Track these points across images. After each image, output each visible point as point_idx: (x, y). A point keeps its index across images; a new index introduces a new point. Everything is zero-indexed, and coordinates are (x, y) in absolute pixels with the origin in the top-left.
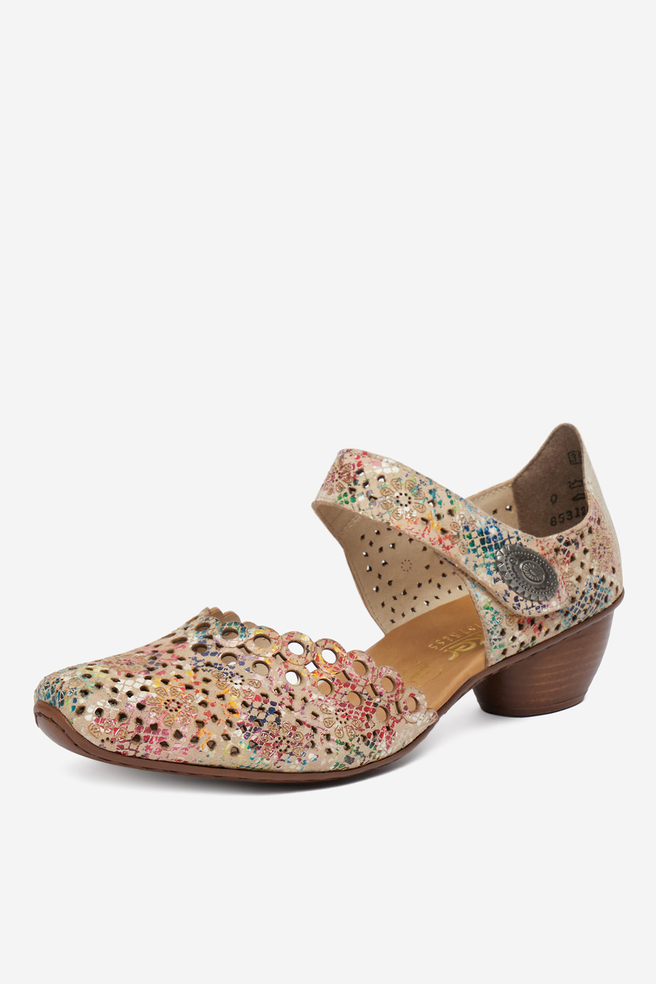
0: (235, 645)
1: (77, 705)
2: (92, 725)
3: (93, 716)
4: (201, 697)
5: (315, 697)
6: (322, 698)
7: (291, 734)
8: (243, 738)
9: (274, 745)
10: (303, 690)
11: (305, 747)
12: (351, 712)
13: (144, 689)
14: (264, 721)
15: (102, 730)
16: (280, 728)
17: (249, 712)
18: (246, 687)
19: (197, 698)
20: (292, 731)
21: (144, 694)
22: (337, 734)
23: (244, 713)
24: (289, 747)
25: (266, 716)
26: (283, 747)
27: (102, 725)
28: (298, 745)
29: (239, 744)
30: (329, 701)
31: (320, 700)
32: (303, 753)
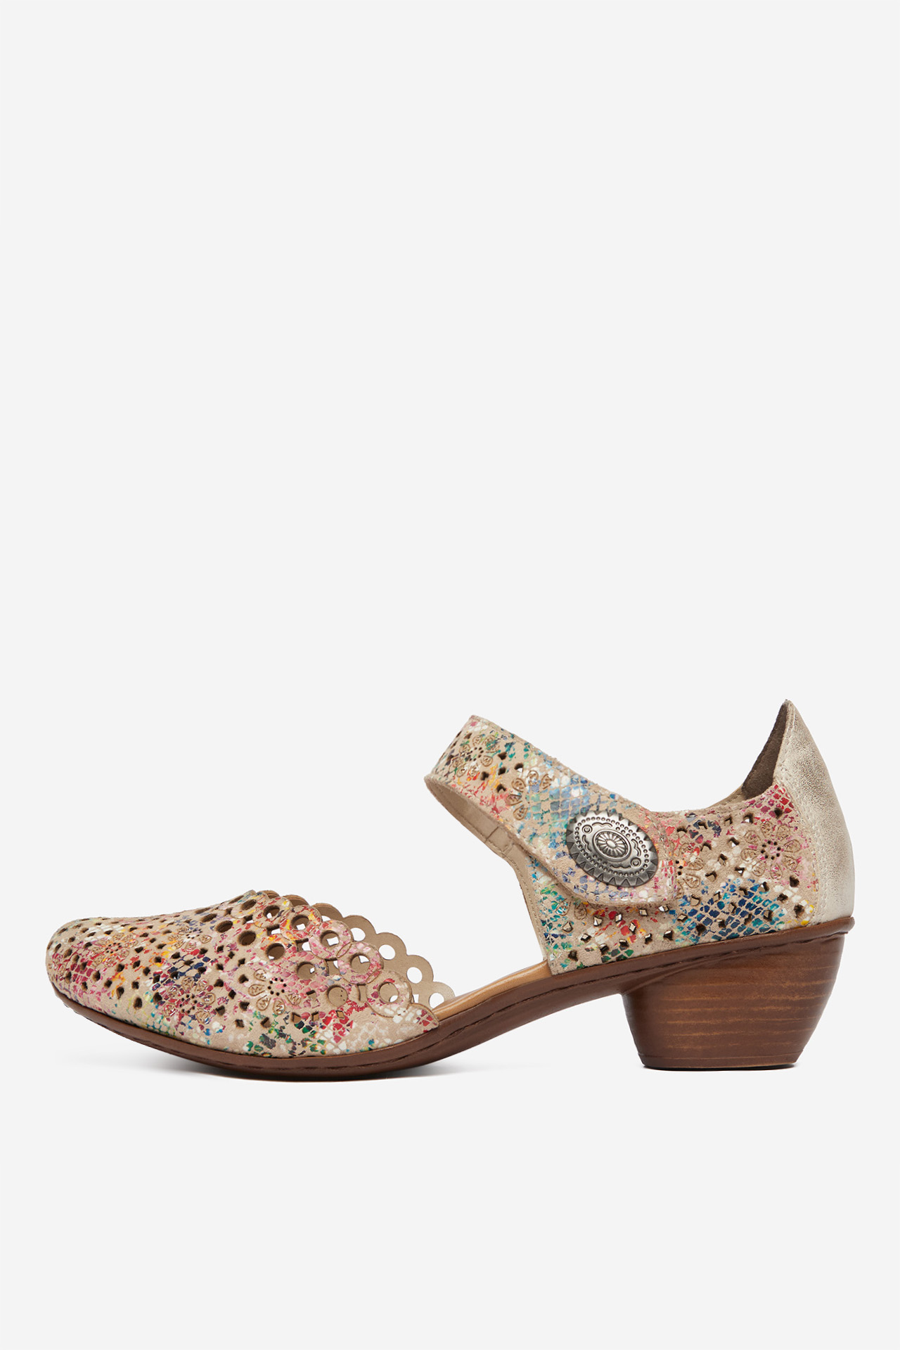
5: (256, 960)
6: (264, 962)
7: (203, 994)
8: (151, 989)
9: (178, 1003)
10: (248, 951)
11: (212, 1012)
14: (183, 974)
16: (195, 985)
17: (174, 964)
20: (206, 991)
22: (259, 1005)
23: (168, 964)
24: (193, 1008)
25: (188, 970)
26: (187, 1007)
28: (205, 1008)
29: (144, 995)
30: (271, 967)
31: (261, 964)
32: (208, 1019)
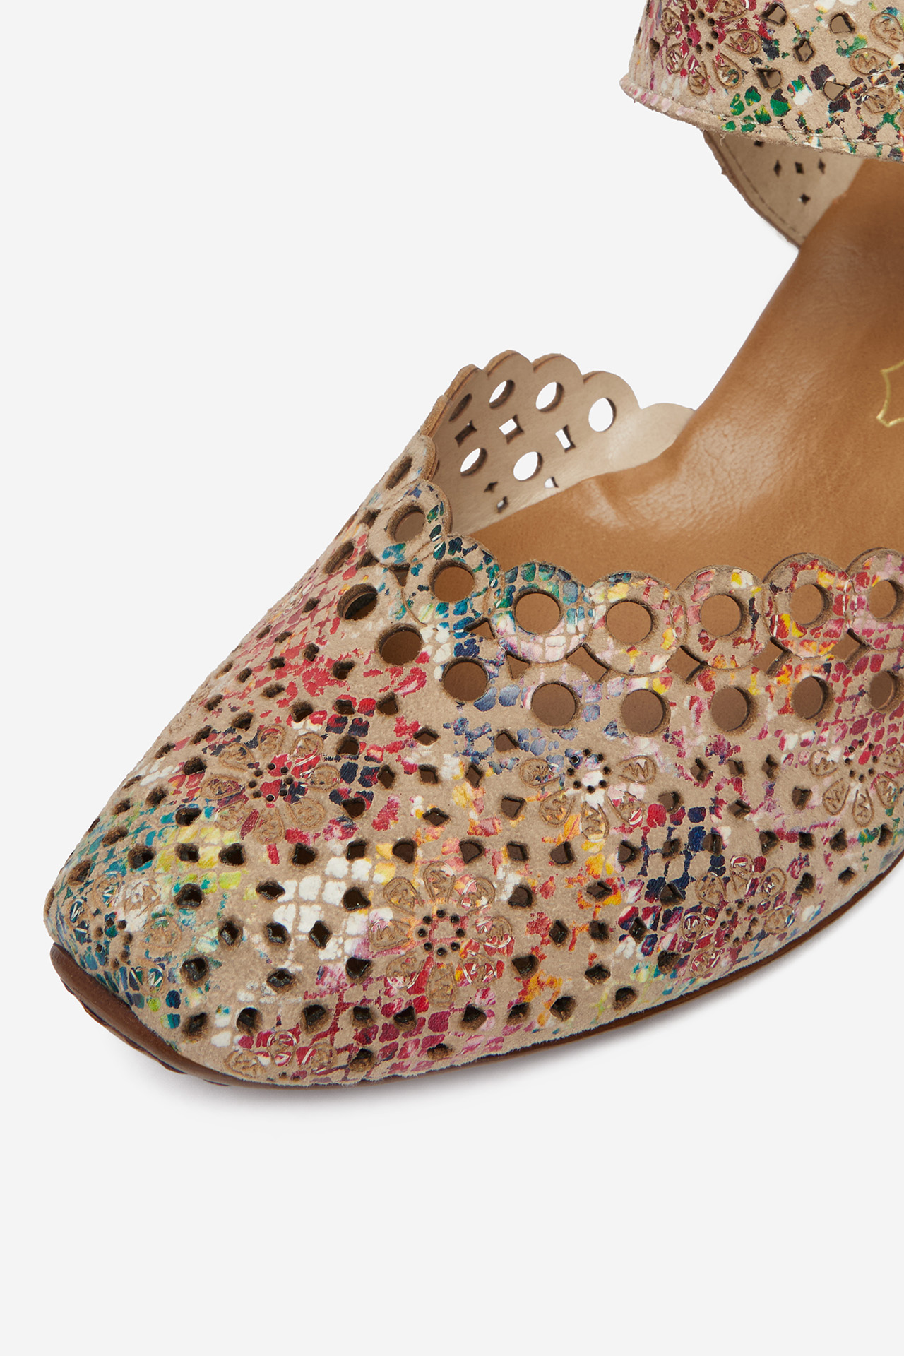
0: (558, 654)
1: (184, 1012)
2: (235, 1056)
3: (234, 1034)
4: (510, 878)
5: (792, 742)
6: (809, 735)
7: (754, 884)
8: (640, 956)
9: (717, 937)
10: (760, 738)
11: (791, 901)
12: (879, 735)
13: (355, 899)
14: (685, 880)
15: (265, 1061)
16: (727, 880)
17: (643, 872)
18: (617, 791)
19: (502, 883)
20: (757, 875)
21: (356, 922)
22: (859, 818)
23: (632, 883)
24: (754, 921)
25: (687, 864)
26: (739, 932)
27: (262, 1049)
28: (776, 905)
29: (632, 977)
30: (826, 734)
31: (805, 743)
32: (790, 917)
